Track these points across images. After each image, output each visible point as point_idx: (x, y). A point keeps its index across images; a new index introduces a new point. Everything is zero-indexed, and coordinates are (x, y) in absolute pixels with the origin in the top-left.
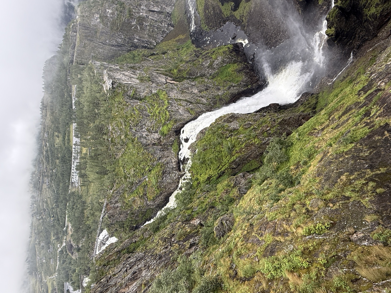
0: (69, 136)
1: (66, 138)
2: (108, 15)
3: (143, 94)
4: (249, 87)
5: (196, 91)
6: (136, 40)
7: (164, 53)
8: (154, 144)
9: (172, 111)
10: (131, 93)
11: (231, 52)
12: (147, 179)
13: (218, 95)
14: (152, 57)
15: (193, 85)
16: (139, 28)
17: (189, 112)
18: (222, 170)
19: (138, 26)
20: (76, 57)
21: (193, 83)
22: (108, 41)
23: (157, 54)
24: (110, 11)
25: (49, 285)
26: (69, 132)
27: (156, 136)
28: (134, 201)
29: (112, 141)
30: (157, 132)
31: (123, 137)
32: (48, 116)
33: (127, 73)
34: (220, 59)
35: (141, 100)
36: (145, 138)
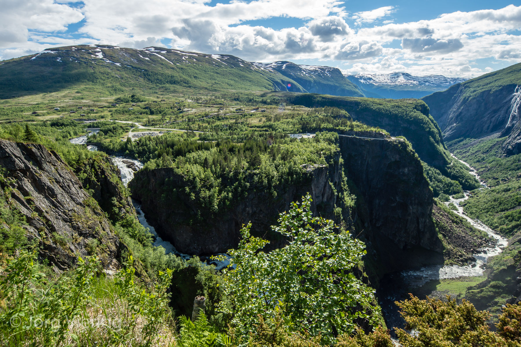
2: (401, 170)
6: (377, 201)
14: (359, 222)
16: (393, 205)
19: (395, 204)
20: (348, 138)
22: (371, 170)
23: (364, 228)
36: (244, 210)
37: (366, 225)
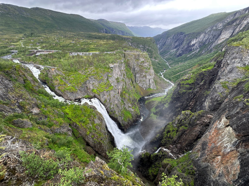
0: (94, 51)
1: (93, 50)
2: (144, 64)
3: (110, 80)
4: (122, 125)
5: (116, 102)
6: (137, 75)
7: (134, 87)
8: (87, 87)
9: (103, 93)
10: (109, 75)
11: (136, 115)
12: (69, 85)
13: (116, 112)
14: (132, 82)
15: (119, 101)
17: (105, 100)
18: (72, 119)
19: (143, 76)
20: (127, 53)
21: (120, 100)
22: (135, 64)
23: (133, 84)
24: (146, 65)
25: (18, 43)
26: (96, 51)
27: (91, 87)
28: (57, 80)
29: (86, 69)
30: (93, 87)
31: (88, 73)
32: (103, 42)
33: (119, 73)
34: (133, 110)
35: (108, 79)
36: (89, 83)
37: (134, 83)
